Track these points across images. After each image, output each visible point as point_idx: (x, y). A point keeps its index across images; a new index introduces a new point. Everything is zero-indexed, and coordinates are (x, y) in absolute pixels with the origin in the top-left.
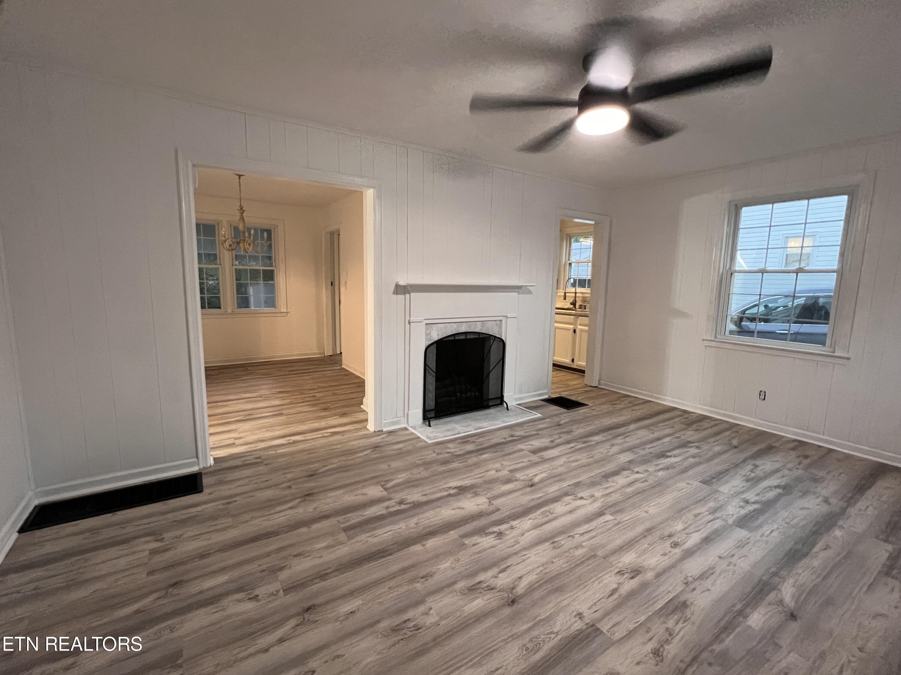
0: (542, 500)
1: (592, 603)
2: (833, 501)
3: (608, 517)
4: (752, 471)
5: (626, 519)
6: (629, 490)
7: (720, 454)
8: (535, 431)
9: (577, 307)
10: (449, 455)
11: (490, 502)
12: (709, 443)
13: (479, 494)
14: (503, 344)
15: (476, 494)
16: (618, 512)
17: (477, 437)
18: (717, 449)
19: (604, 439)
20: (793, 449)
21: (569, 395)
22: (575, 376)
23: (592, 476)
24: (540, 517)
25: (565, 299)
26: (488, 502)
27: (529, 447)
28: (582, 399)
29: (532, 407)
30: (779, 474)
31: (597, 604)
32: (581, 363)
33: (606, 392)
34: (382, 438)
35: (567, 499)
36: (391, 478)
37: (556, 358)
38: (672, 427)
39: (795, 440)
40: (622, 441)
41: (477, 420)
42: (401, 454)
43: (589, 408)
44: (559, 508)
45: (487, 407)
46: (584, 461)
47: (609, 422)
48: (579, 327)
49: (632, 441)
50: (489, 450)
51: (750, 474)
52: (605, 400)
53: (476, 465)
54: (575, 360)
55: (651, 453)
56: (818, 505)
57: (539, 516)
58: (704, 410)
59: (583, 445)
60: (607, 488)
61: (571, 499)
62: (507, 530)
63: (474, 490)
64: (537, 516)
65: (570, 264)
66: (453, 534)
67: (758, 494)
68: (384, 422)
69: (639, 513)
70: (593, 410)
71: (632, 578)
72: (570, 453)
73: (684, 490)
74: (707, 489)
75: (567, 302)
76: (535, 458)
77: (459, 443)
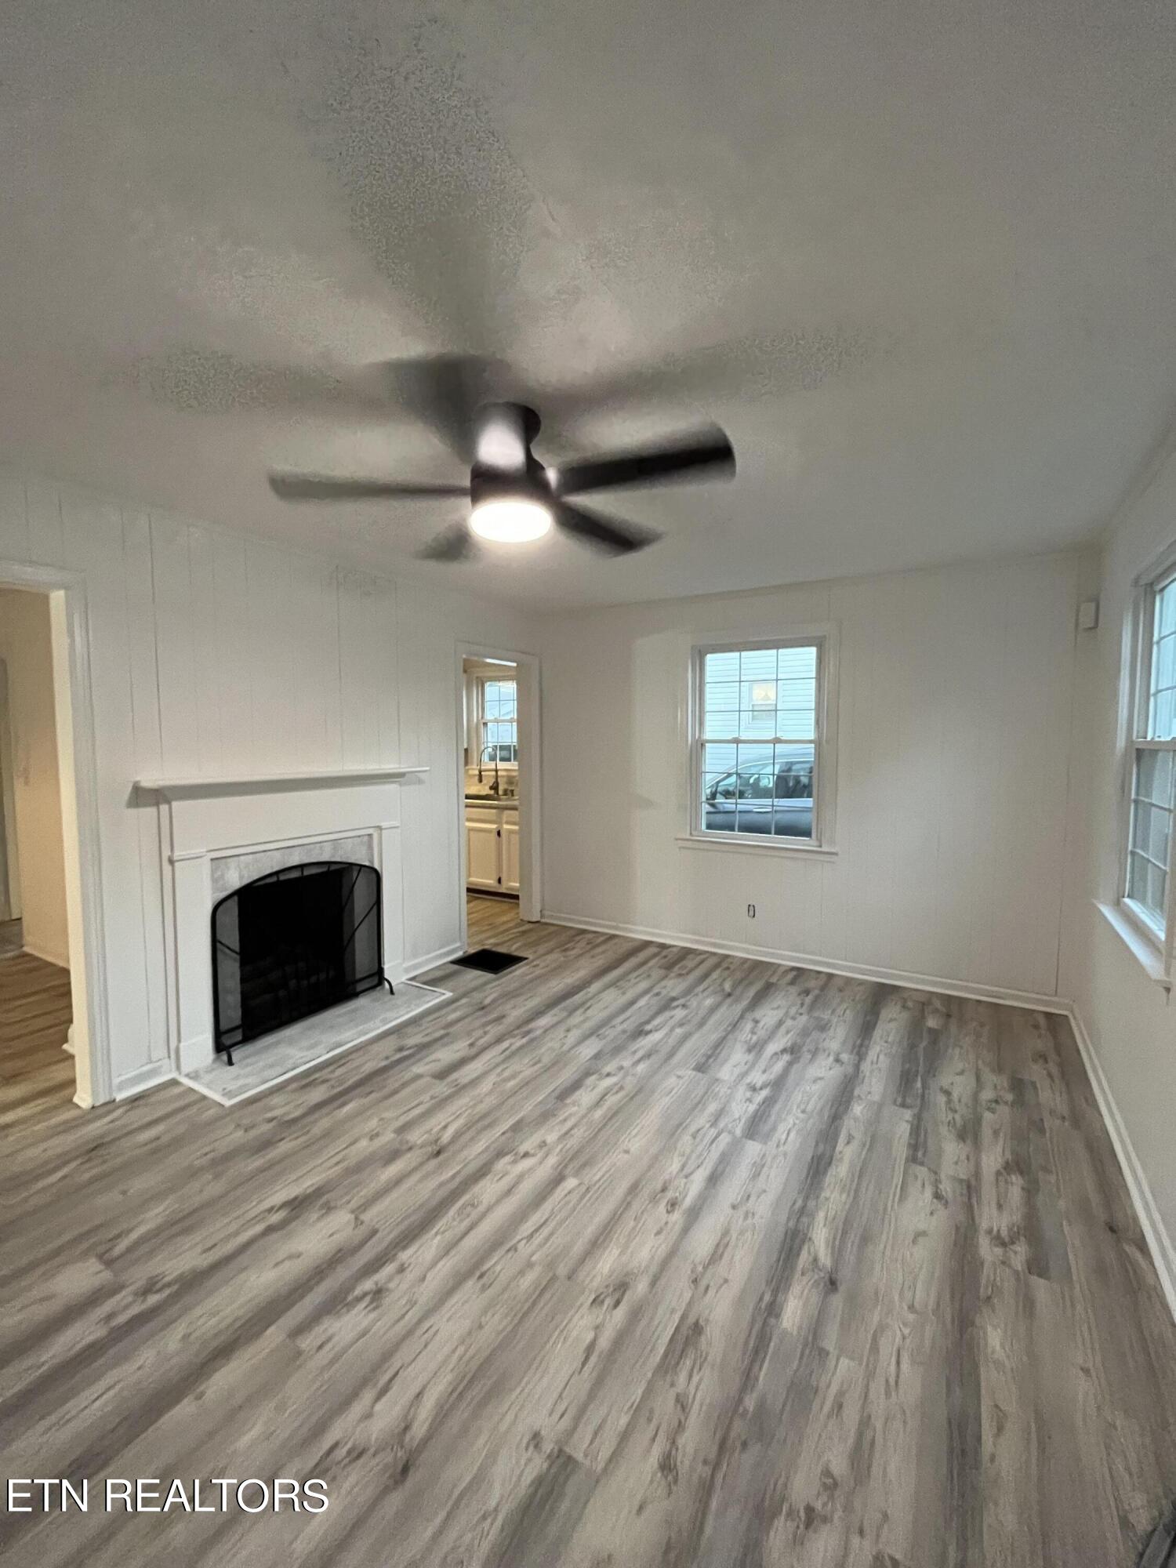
0: (458, 1180)
1: (555, 1395)
2: (845, 1057)
3: (571, 1183)
4: (753, 1032)
5: (597, 1177)
6: (598, 1114)
7: (713, 1010)
8: (443, 1028)
9: (500, 792)
10: (274, 1123)
11: (357, 1218)
12: (697, 995)
13: (335, 1208)
14: (377, 877)
15: (329, 1209)
16: (584, 1165)
17: (331, 1068)
18: (709, 1002)
19: (556, 1019)
20: (792, 983)
21: (497, 945)
22: (505, 907)
23: (540, 1102)
24: (455, 1223)
25: (480, 781)
26: (353, 1221)
27: (432, 1065)
28: (517, 949)
29: (435, 980)
30: (783, 1029)
31: (564, 1395)
32: (512, 884)
33: (552, 929)
34: (112, 1121)
35: (502, 1164)
36: (125, 1226)
37: (473, 879)
38: (649, 976)
39: (793, 969)
40: (582, 1018)
41: (332, 1027)
42: (157, 1152)
43: (527, 964)
44: (487, 1190)
45: (354, 995)
46: (528, 1073)
47: (561, 986)
48: (506, 827)
49: (597, 1014)
50: (357, 1091)
51: (751, 1039)
52: (551, 944)
53: (328, 1135)
54: (503, 880)
55: (624, 1032)
56: (830, 1069)
57: (454, 1220)
58: (686, 940)
59: (524, 1040)
60: (565, 1120)
61: (510, 1163)
62: (390, 1279)
63: (324, 1199)
64: (449, 1223)
65: (485, 724)
66: (274, 1335)
67: (764, 1072)
68: (116, 1081)
69: (617, 1158)
70: (535, 966)
71: (617, 1303)
72: (504, 1061)
73: (674, 1092)
74: (704, 1079)
75: (485, 785)
76: (442, 1088)
77: (294, 1091)
